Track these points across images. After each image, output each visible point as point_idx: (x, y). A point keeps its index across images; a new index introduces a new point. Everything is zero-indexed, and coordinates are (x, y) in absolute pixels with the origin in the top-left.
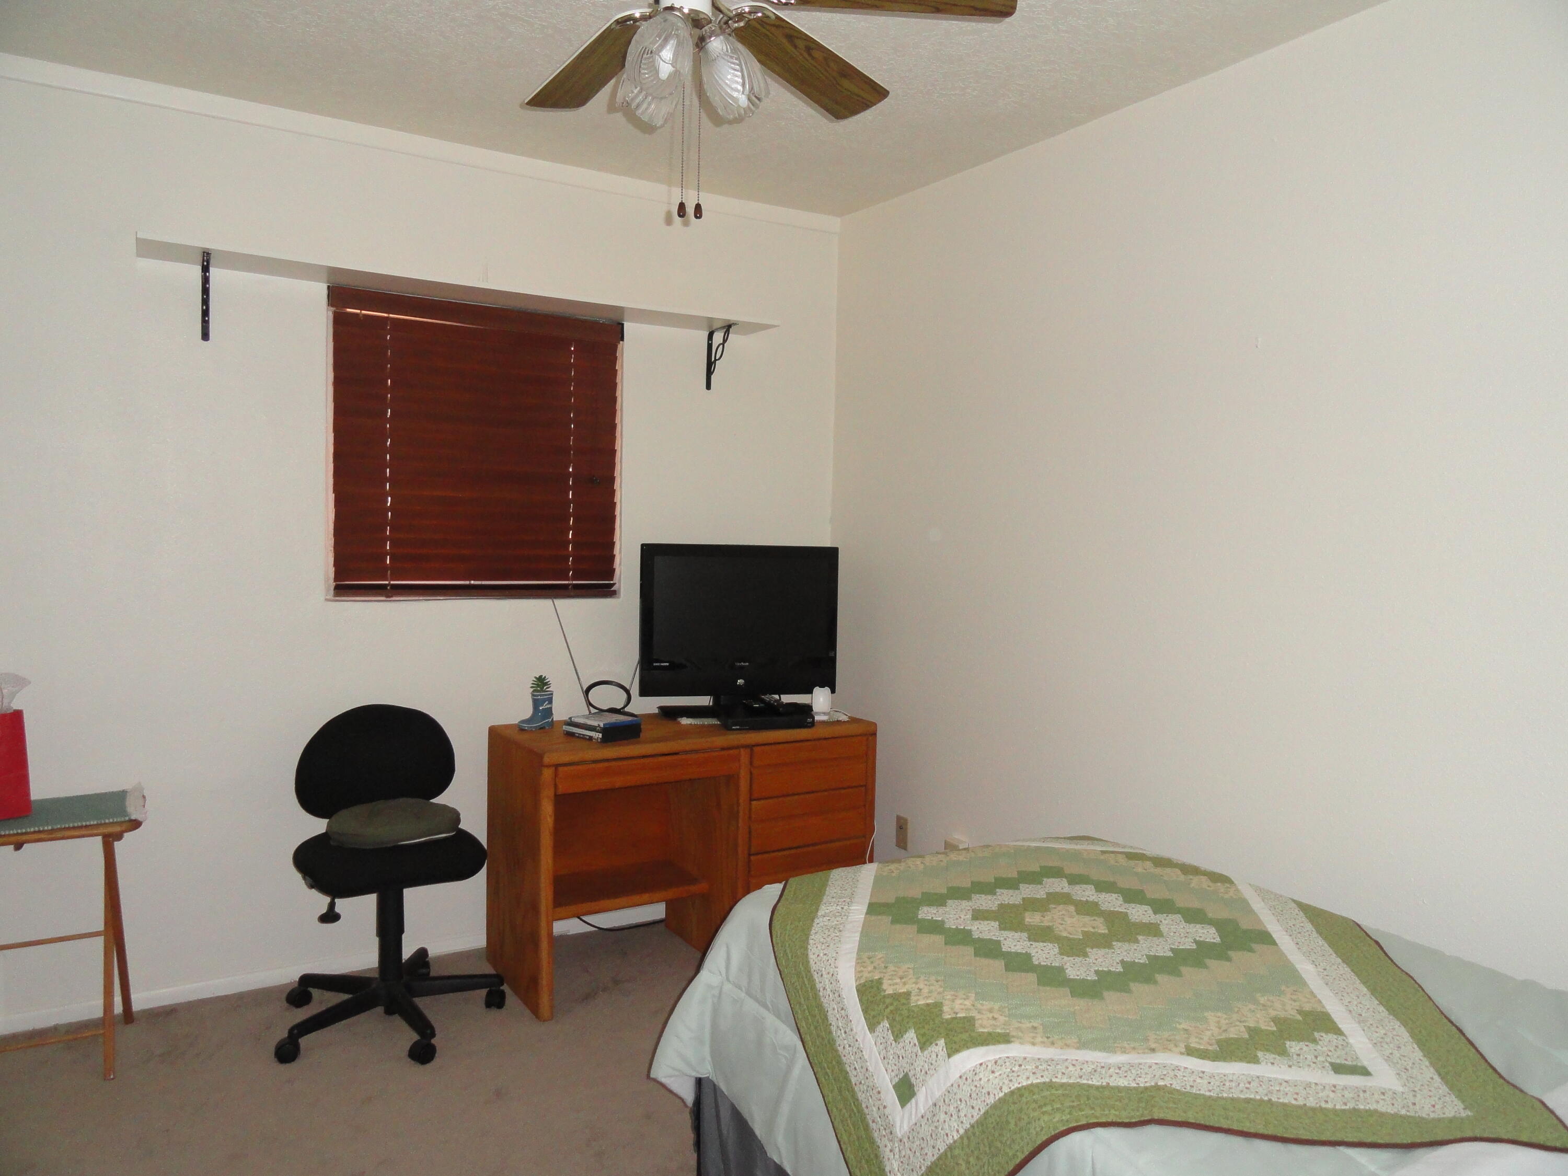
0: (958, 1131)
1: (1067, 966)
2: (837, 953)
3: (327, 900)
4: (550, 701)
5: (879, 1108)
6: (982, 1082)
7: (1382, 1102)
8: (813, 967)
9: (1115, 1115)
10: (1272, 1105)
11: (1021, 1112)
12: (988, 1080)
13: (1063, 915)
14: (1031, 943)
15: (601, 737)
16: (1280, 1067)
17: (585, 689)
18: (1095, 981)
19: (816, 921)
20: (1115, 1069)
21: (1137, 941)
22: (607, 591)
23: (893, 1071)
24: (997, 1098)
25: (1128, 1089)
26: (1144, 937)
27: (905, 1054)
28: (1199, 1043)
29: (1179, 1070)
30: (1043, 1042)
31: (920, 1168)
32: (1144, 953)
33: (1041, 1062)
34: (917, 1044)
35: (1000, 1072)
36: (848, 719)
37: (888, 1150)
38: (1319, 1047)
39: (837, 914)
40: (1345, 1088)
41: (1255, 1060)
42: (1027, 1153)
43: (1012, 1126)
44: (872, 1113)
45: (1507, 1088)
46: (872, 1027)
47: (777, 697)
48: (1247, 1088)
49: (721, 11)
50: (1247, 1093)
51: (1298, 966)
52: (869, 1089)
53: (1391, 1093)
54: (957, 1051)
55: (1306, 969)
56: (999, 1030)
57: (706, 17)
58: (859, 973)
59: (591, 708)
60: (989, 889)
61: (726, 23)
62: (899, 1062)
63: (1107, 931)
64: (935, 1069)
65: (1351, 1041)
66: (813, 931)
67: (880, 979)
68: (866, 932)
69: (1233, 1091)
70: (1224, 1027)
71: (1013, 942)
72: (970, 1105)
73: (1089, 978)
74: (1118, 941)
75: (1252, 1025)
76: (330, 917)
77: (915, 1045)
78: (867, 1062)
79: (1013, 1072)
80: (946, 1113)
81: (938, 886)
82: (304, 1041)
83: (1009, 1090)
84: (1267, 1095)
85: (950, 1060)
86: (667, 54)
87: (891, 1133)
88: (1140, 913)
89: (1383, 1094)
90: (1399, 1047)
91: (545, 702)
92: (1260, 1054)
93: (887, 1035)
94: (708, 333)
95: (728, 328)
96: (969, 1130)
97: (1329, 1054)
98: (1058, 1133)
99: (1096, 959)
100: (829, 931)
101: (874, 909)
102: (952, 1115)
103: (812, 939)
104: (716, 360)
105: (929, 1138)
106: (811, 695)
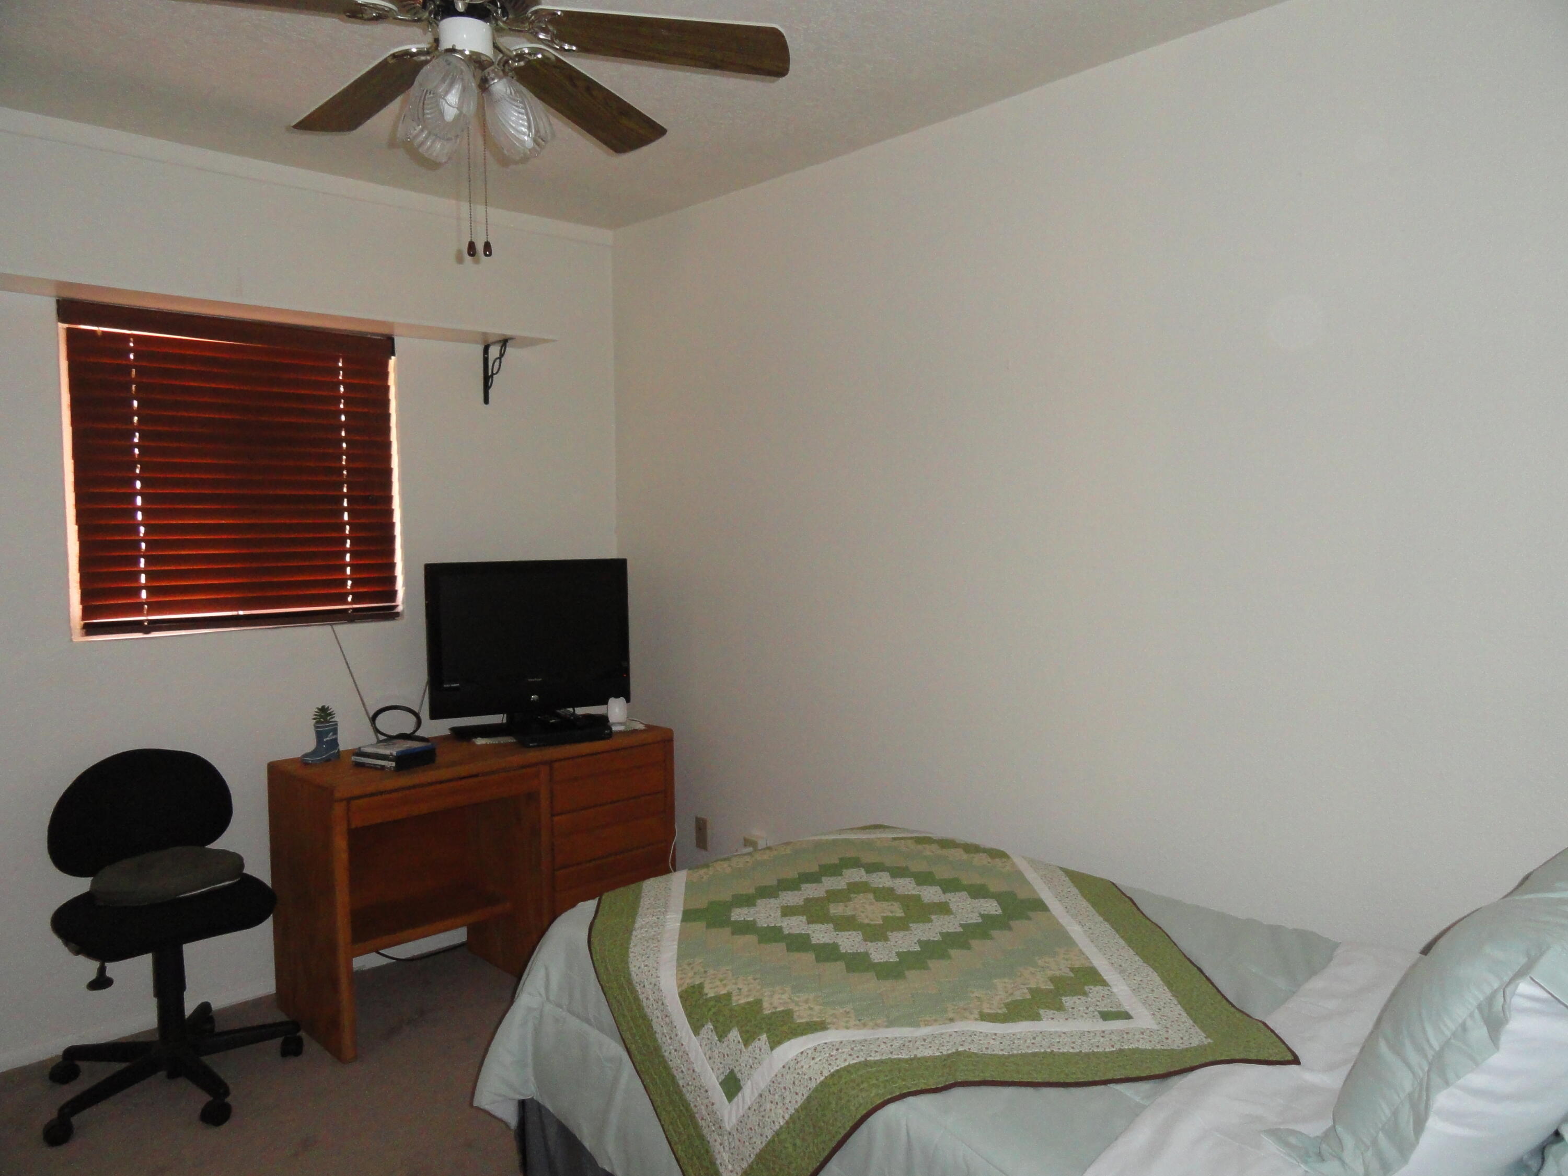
0: (783, 1117)
1: (871, 951)
2: (658, 963)
3: (96, 964)
4: (335, 731)
5: (707, 1106)
6: (804, 1069)
7: (1141, 1041)
8: (635, 978)
9: (925, 1084)
10: (1054, 1055)
11: (841, 1092)
12: (810, 1066)
13: (863, 903)
14: (837, 933)
15: (394, 766)
16: (1059, 1021)
17: (371, 715)
18: (896, 962)
19: (634, 933)
20: (921, 1041)
21: (930, 921)
22: (389, 614)
23: (719, 1069)
24: (818, 1082)
25: (933, 1058)
26: (936, 916)
27: (730, 1052)
28: (990, 1008)
29: (975, 1035)
30: (855, 1025)
31: (750, 1156)
32: (937, 931)
33: (856, 1044)
34: (741, 1041)
35: (819, 1059)
36: (644, 728)
37: (717, 1144)
38: (1090, 999)
39: (654, 925)
40: (1112, 1032)
41: (1036, 1017)
42: (849, 1128)
43: (833, 1105)
44: (701, 1111)
45: (1238, 1015)
46: (696, 1029)
47: (571, 710)
48: (1033, 1043)
49: (500, 51)
50: (1033, 1048)
51: (1069, 928)
52: (697, 1089)
53: (1148, 1031)
54: (779, 1043)
55: (1075, 930)
56: (815, 1019)
57: (488, 59)
58: (680, 980)
59: (379, 735)
60: (792, 885)
61: (507, 62)
62: (724, 1060)
63: (903, 915)
64: (759, 1063)
65: (1115, 990)
66: (632, 944)
67: (701, 983)
68: (684, 938)
69: (1021, 1047)
70: (1010, 992)
71: (821, 934)
72: (794, 1092)
73: (891, 960)
74: (913, 922)
75: (1033, 986)
76: (101, 982)
77: (739, 1042)
78: (693, 1063)
79: (832, 1056)
80: (772, 1102)
81: (746, 887)
82: (75, 1120)
83: (829, 1073)
84: (1049, 1047)
85: (774, 1052)
86: (453, 98)
87: (720, 1128)
88: (931, 894)
89: (1142, 1033)
90: (1153, 991)
91: (330, 732)
92: (1042, 1012)
93: (711, 1036)
94: (483, 347)
95: (504, 342)
96: (794, 1114)
97: (1098, 1003)
98: (876, 1106)
99: (896, 942)
100: (648, 942)
101: (689, 916)
102: (777, 1103)
103: (632, 952)
104: (493, 374)
105: (756, 1128)
106: (605, 706)
